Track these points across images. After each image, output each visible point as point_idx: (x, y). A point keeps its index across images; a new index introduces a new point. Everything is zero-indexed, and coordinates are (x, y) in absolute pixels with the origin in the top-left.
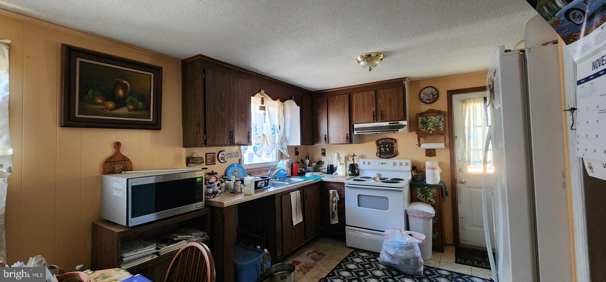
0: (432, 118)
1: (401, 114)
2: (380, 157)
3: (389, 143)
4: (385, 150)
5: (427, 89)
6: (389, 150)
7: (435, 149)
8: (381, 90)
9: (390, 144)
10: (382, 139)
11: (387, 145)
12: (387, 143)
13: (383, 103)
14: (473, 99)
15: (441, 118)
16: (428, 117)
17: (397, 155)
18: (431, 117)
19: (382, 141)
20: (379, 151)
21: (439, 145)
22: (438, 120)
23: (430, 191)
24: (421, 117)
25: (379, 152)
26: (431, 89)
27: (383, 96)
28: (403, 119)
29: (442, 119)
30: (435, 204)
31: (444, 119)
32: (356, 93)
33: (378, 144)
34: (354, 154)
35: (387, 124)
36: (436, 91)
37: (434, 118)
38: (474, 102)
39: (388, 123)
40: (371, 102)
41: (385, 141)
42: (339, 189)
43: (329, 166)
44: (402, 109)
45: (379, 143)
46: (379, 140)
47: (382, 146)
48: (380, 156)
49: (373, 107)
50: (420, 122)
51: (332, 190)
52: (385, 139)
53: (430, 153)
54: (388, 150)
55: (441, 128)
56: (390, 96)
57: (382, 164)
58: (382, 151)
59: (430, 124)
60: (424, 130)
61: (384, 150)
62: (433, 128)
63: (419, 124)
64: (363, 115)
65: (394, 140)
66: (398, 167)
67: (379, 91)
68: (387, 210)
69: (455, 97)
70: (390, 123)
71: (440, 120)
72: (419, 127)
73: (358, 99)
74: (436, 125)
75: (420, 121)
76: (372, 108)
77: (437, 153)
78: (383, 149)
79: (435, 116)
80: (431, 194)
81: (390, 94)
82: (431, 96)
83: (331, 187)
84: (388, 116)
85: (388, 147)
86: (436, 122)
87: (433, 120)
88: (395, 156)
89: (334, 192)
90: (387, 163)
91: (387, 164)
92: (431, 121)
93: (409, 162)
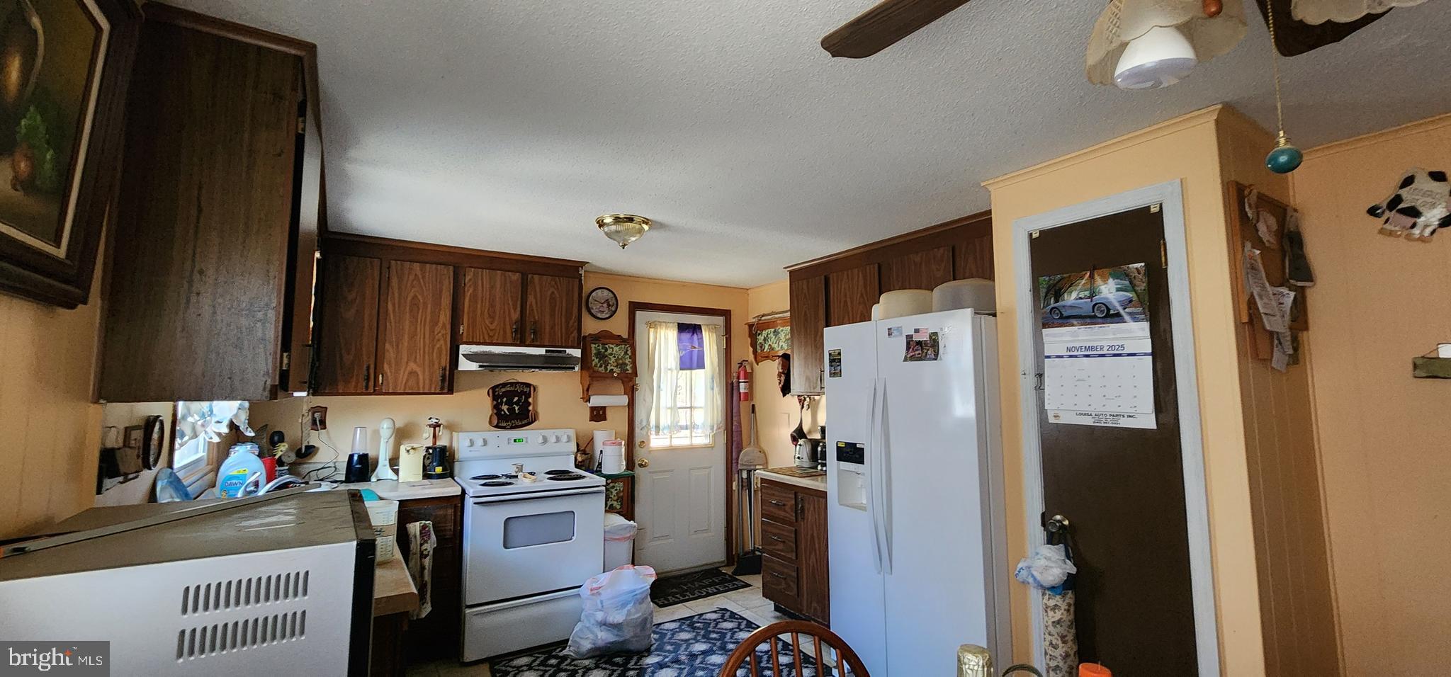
0: (612, 348)
1: (573, 335)
2: (497, 426)
3: (520, 394)
4: (511, 410)
5: (599, 291)
6: (518, 409)
7: (605, 407)
8: (535, 276)
9: (523, 397)
10: (504, 385)
11: (516, 399)
12: (515, 393)
13: (536, 303)
14: (664, 324)
15: (627, 351)
16: (607, 346)
17: (535, 420)
18: (611, 346)
19: (503, 390)
20: (495, 411)
21: (614, 400)
22: (623, 353)
23: (613, 487)
24: (595, 344)
25: (496, 414)
26: (606, 292)
27: (538, 290)
28: (576, 345)
29: (629, 352)
30: (621, 510)
31: (631, 352)
32: (473, 269)
33: (495, 398)
34: (437, 421)
35: (541, 351)
36: (614, 299)
37: (616, 349)
38: (666, 328)
39: (544, 349)
40: (512, 297)
41: (512, 389)
42: (436, 516)
43: (356, 458)
44: (576, 324)
45: (497, 393)
46: (498, 386)
47: (505, 400)
48: (498, 423)
49: (515, 310)
50: (595, 354)
51: (418, 523)
52: (512, 384)
53: (598, 414)
54: (516, 408)
55: (628, 367)
56: (553, 293)
57: (515, 441)
58: (504, 412)
59: (610, 358)
60: (602, 369)
61: (508, 409)
62: (616, 366)
63: (593, 358)
64: (489, 325)
65: (532, 388)
66: (551, 447)
67: (530, 276)
68: (571, 539)
69: (640, 315)
70: (547, 351)
71: (626, 353)
72: (594, 363)
73: (478, 283)
74: (621, 362)
75: (594, 351)
76: (512, 311)
77: (609, 414)
78: (505, 408)
79: (617, 345)
80: (614, 492)
81: (552, 290)
82: (605, 305)
83: (412, 515)
84: (547, 336)
85: (517, 403)
86: (620, 357)
87: (614, 352)
88: (532, 422)
89: (423, 528)
90: (527, 438)
91: (527, 442)
92: (611, 354)
93: (572, 433)
